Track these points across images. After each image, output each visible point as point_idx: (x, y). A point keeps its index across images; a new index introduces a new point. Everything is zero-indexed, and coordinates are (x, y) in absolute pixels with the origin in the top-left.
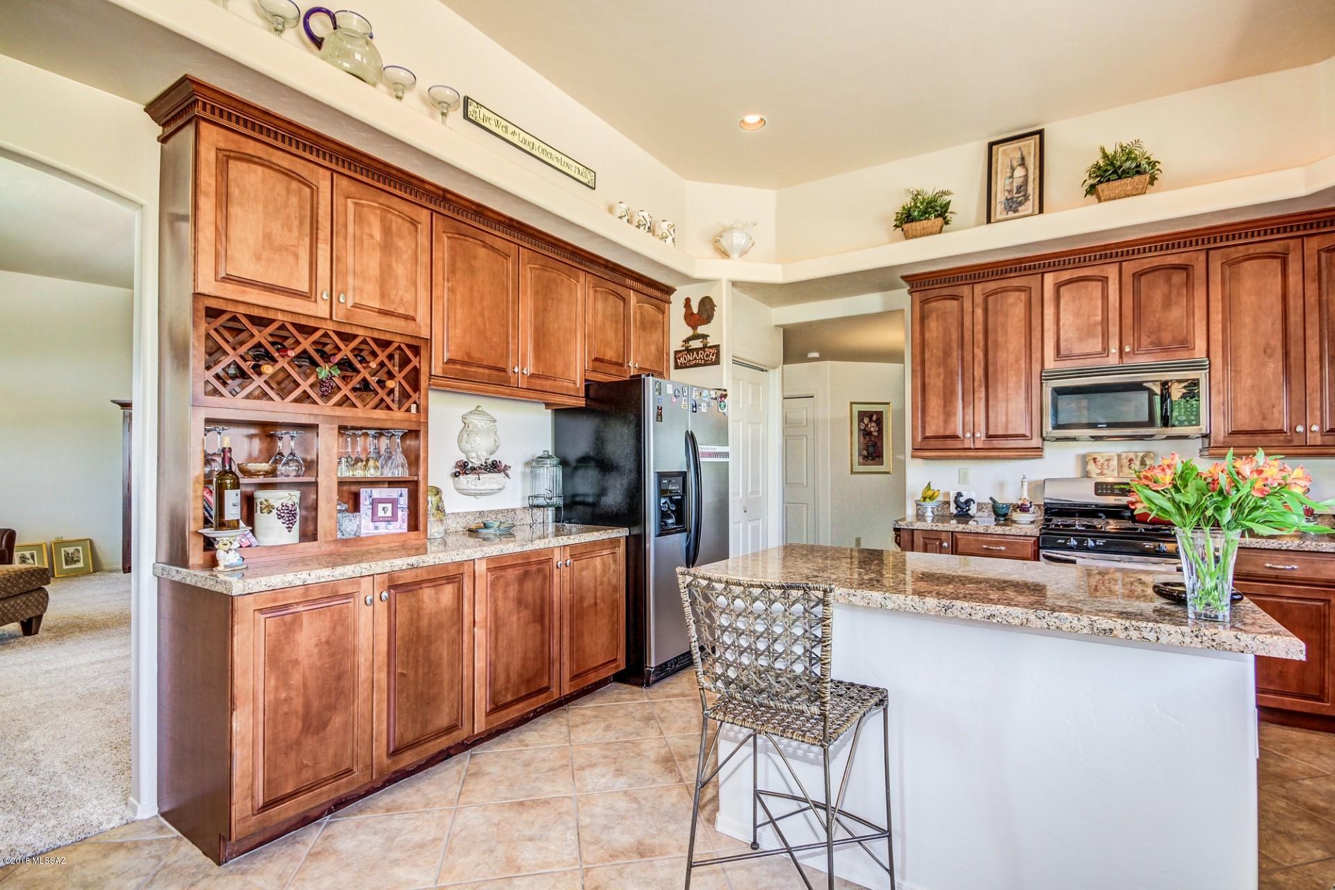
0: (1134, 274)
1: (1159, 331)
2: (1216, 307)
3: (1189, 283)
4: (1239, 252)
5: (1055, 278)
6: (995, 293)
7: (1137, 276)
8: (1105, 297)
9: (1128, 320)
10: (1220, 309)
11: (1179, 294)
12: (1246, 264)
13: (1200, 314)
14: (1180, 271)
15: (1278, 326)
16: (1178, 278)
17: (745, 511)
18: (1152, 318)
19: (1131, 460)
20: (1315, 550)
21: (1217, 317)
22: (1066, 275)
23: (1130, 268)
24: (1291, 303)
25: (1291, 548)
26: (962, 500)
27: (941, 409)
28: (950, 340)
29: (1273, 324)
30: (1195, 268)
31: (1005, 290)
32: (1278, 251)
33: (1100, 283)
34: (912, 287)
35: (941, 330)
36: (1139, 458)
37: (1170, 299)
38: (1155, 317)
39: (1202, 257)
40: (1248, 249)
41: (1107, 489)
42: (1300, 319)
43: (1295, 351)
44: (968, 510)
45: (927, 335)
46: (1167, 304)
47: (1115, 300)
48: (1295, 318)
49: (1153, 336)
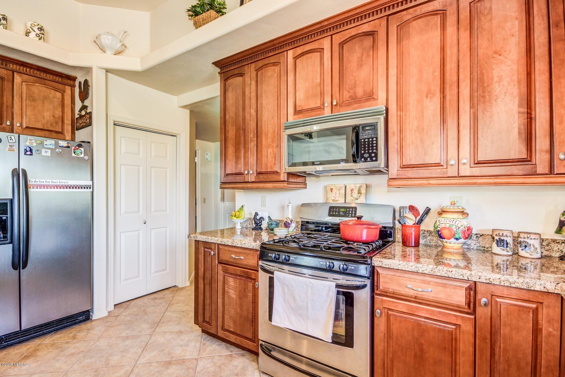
0: (340, 44)
1: (355, 87)
2: (393, 62)
3: (374, 46)
4: (411, 14)
5: (294, 54)
6: (261, 68)
7: (342, 45)
8: (322, 63)
9: (336, 81)
10: (396, 64)
11: (368, 56)
12: (414, 23)
13: (381, 69)
14: (369, 37)
15: (438, 73)
16: (368, 42)
17: (145, 223)
18: (351, 77)
19: (352, 190)
20: (446, 275)
21: (393, 71)
22: (299, 51)
23: (338, 39)
24: (448, 52)
25: (426, 272)
26: (258, 217)
27: (234, 154)
28: (239, 105)
29: (434, 72)
30: (379, 32)
31: (266, 65)
32: (439, 8)
33: (319, 53)
34: (221, 70)
35: (234, 98)
36: (357, 188)
37: (362, 61)
38: (353, 76)
39: (384, 22)
40: (416, 11)
41: (336, 211)
42: (455, 66)
43: (451, 94)
44: (260, 225)
45: (227, 103)
46: (360, 65)
47: (328, 65)
48: (451, 66)
49: (352, 91)
